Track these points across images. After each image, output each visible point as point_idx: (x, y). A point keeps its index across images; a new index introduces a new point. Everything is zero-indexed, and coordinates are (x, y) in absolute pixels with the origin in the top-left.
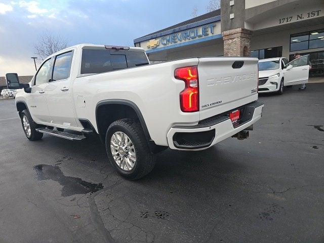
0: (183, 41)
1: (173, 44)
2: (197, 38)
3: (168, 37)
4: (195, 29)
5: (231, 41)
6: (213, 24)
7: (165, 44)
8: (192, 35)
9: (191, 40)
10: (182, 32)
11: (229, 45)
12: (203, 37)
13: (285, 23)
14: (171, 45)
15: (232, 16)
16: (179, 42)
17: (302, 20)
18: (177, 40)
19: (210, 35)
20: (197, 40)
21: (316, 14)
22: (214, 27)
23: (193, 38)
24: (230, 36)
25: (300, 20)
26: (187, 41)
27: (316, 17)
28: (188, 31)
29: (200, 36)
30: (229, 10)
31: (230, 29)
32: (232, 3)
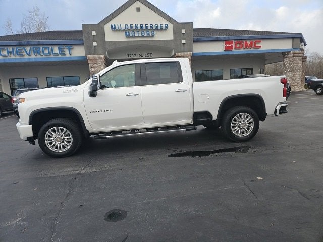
0: (33, 56)
1: (18, 57)
2: (52, 56)
3: (10, 49)
4: (50, 47)
5: (96, 65)
6: (71, 46)
7: (4, 56)
8: (47, 52)
9: (44, 57)
10: (32, 47)
11: (95, 68)
12: (60, 56)
13: (132, 58)
14: (13, 58)
15: (95, 44)
16: (27, 57)
17: (142, 58)
18: (25, 54)
19: (68, 55)
20: (52, 58)
21: (150, 55)
22: (72, 49)
23: (46, 55)
24: (94, 61)
25: (140, 58)
26: (39, 57)
27: (150, 57)
28: (41, 47)
29: (56, 55)
30: (92, 38)
31: (94, 55)
32: (94, 33)
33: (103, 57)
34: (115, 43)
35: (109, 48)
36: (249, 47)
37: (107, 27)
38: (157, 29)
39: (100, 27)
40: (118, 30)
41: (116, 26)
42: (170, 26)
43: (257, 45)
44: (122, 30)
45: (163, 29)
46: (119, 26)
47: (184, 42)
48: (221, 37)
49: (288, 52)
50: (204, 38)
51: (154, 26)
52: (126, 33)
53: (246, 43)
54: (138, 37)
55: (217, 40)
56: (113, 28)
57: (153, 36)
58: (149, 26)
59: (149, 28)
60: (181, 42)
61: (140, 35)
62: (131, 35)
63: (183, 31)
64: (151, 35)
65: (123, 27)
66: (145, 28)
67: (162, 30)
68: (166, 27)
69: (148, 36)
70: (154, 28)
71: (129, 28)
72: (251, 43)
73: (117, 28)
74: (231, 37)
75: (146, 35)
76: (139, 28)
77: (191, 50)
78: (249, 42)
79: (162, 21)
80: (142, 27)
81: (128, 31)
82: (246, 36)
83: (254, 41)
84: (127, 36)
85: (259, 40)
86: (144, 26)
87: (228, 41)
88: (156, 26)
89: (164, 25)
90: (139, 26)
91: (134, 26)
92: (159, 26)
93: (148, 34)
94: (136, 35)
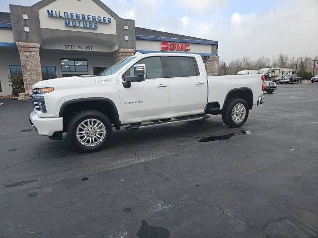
5: (28, 54)
11: (27, 57)
13: (70, 49)
17: (82, 50)
21: (91, 48)
24: (27, 49)
25: (80, 50)
27: (90, 50)
30: (23, 22)
31: (27, 41)
32: (25, 17)
33: (38, 45)
34: (52, 31)
35: (45, 36)
36: (181, 49)
37: (43, 13)
38: (100, 22)
39: (33, 11)
40: (56, 17)
41: (54, 12)
42: (113, 21)
43: (187, 48)
44: (60, 18)
45: (107, 23)
46: (58, 13)
47: (127, 38)
48: (159, 38)
49: (209, 56)
50: (143, 37)
51: (97, 18)
52: (65, 21)
53: (178, 45)
54: (80, 27)
55: (155, 40)
56: (50, 15)
57: (96, 28)
58: (91, 17)
59: (92, 20)
60: (124, 38)
61: (82, 26)
62: (71, 24)
63: (126, 27)
64: (93, 27)
65: (62, 15)
66: (86, 19)
67: (104, 23)
68: (109, 21)
69: (91, 28)
70: (97, 20)
71: (70, 17)
72: (182, 46)
73: (54, 15)
74: (167, 39)
75: (88, 26)
76: (81, 18)
77: (134, 47)
78: (180, 45)
79: (104, 15)
80: (84, 18)
81: (68, 20)
82: (178, 39)
83: (184, 45)
84: (67, 25)
85: (188, 44)
86: (86, 17)
87: (164, 42)
88: (99, 18)
89: (106, 19)
90: (81, 16)
91: (74, 15)
92: (102, 19)
93: (91, 26)
94: (78, 25)
